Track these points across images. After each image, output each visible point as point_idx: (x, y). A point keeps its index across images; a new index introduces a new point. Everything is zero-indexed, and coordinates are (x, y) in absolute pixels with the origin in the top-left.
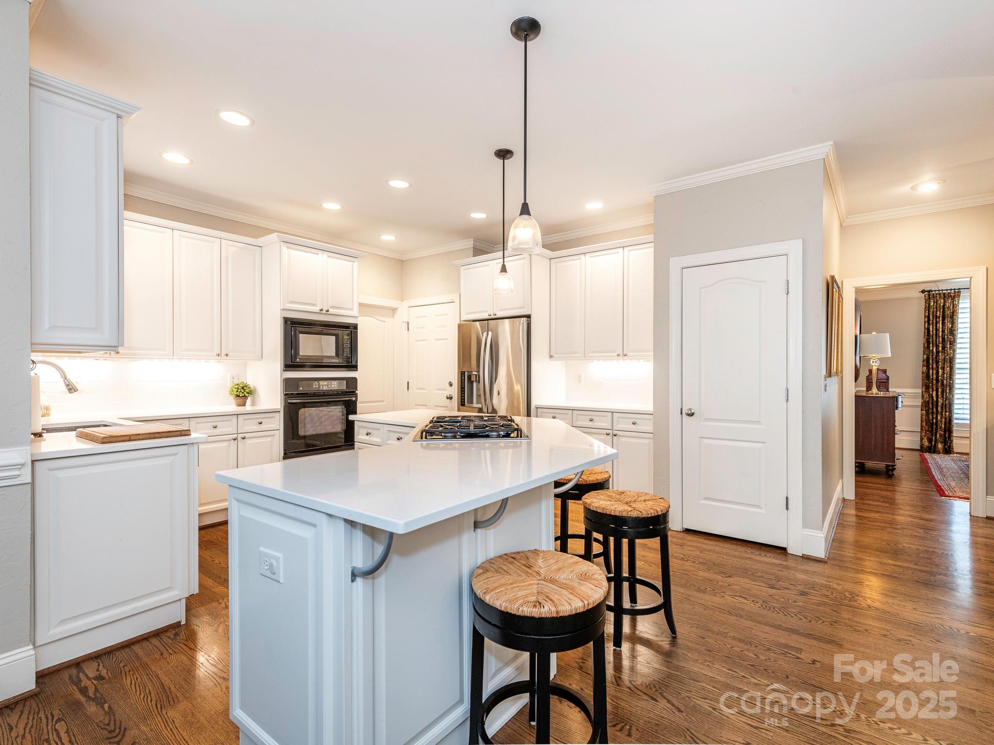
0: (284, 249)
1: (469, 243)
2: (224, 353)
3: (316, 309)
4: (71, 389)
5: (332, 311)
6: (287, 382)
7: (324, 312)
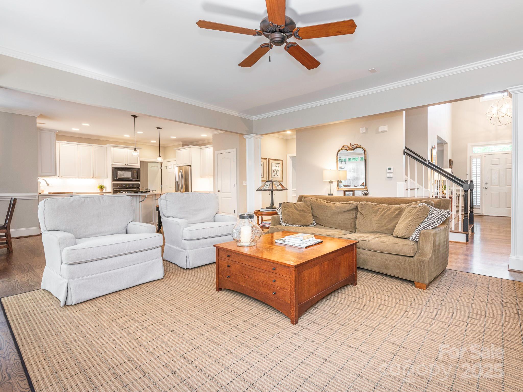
0: (112, 148)
1: (181, 143)
2: (94, 176)
3: (124, 164)
4: (48, 185)
5: (129, 164)
6: (113, 184)
7: (127, 165)
